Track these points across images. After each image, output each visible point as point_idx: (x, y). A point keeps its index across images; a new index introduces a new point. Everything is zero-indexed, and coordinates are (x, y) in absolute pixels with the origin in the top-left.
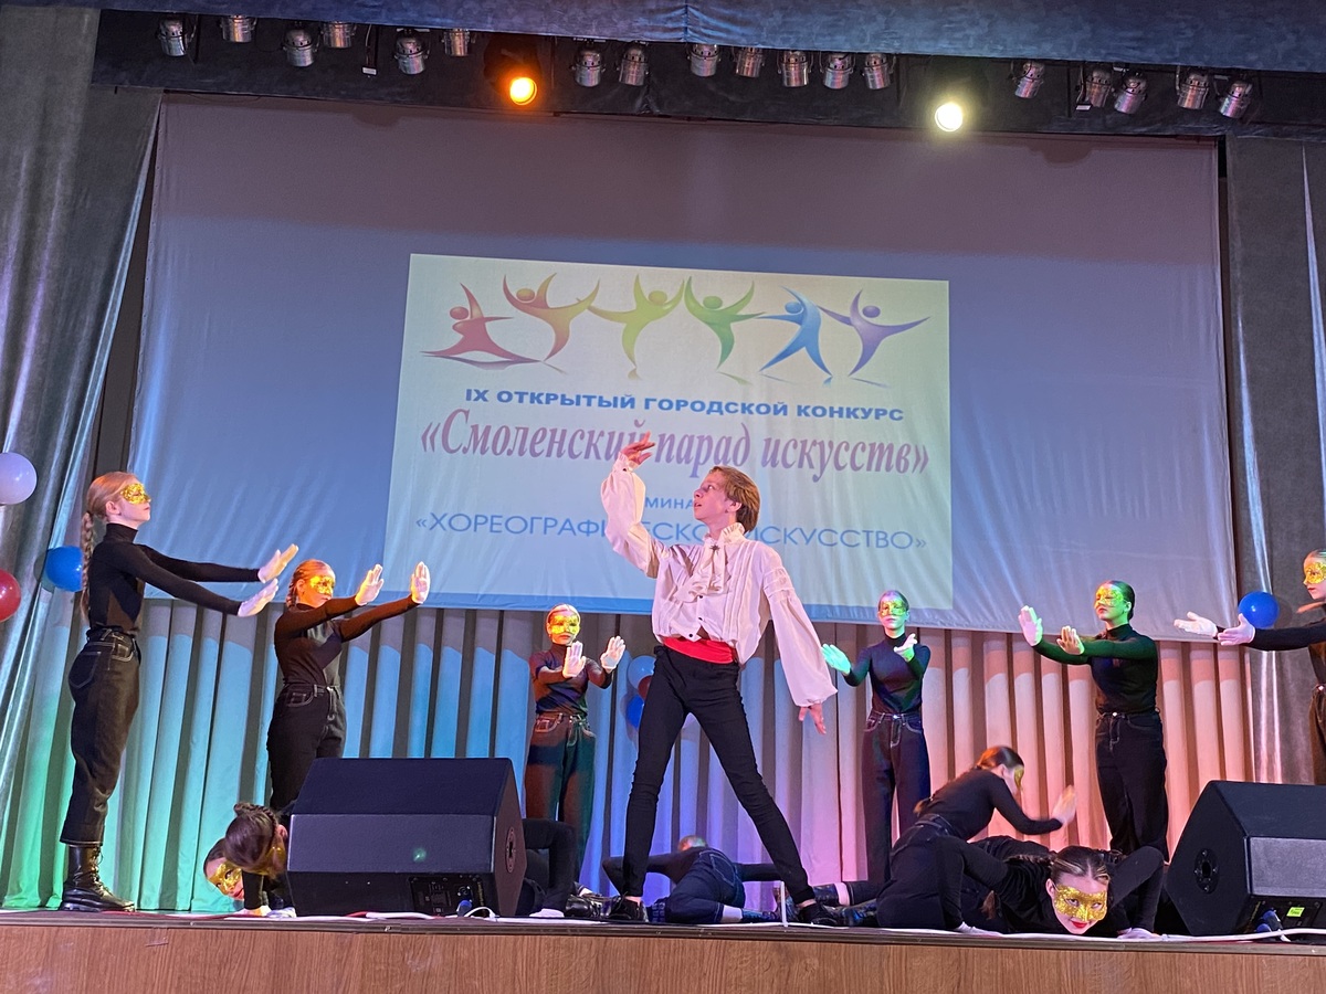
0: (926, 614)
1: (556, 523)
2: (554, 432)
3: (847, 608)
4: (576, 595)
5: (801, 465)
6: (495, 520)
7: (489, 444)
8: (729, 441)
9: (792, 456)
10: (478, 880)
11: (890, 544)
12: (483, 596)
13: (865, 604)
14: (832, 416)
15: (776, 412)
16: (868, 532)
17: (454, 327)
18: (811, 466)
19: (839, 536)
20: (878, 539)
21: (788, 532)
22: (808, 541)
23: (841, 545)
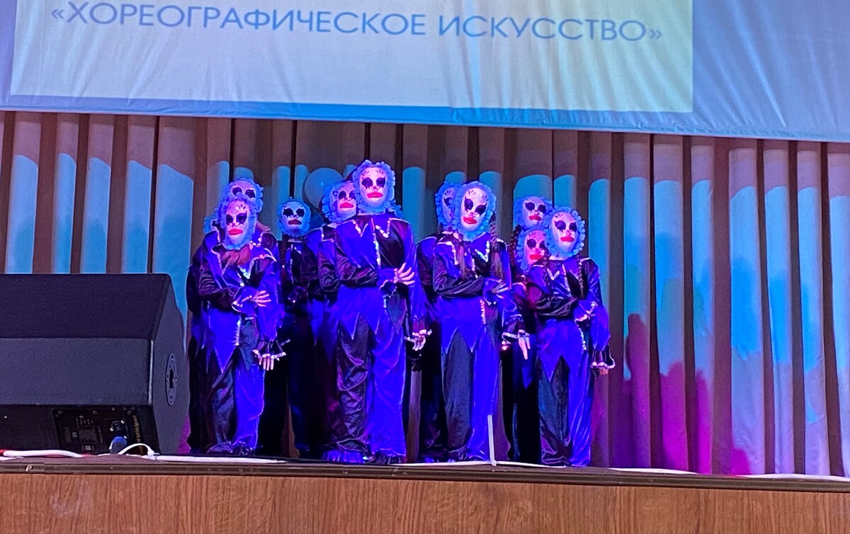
0: (661, 118)
1: (219, 13)
3: (567, 112)
4: (244, 99)
6: (146, 11)
10: (134, 412)
11: (619, 36)
12: (133, 101)
13: (588, 108)
16: (592, 22)
19: (556, 27)
20: (604, 30)
21: (496, 23)
22: (520, 33)
23: (559, 38)
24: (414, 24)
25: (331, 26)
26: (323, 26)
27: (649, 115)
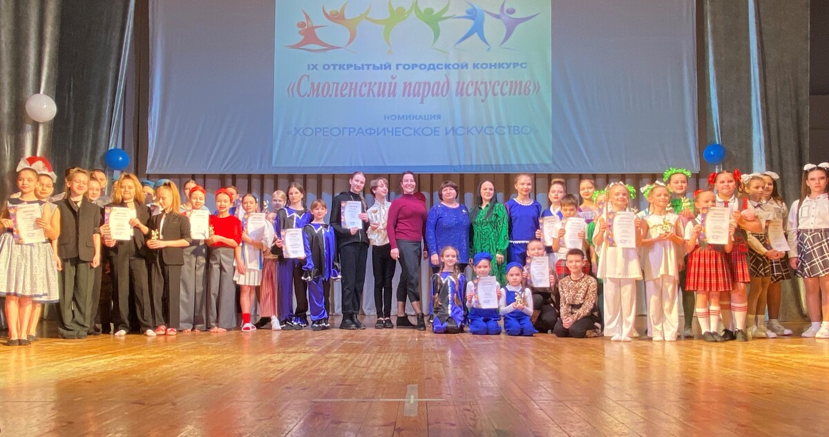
0: (539, 167)
1: (355, 130)
2: (351, 84)
3: (499, 165)
4: (366, 165)
5: (475, 95)
6: (325, 130)
7: (320, 92)
8: (439, 83)
9: (471, 90)
11: (521, 133)
12: (322, 167)
13: (508, 163)
14: (490, 68)
15: (462, 68)
16: (509, 127)
17: (299, 32)
18: (481, 95)
19: (494, 130)
20: (514, 130)
21: (469, 129)
22: (479, 133)
23: (496, 134)
24: (435, 131)
25: (401, 133)
26: (398, 133)
27: (534, 165)
